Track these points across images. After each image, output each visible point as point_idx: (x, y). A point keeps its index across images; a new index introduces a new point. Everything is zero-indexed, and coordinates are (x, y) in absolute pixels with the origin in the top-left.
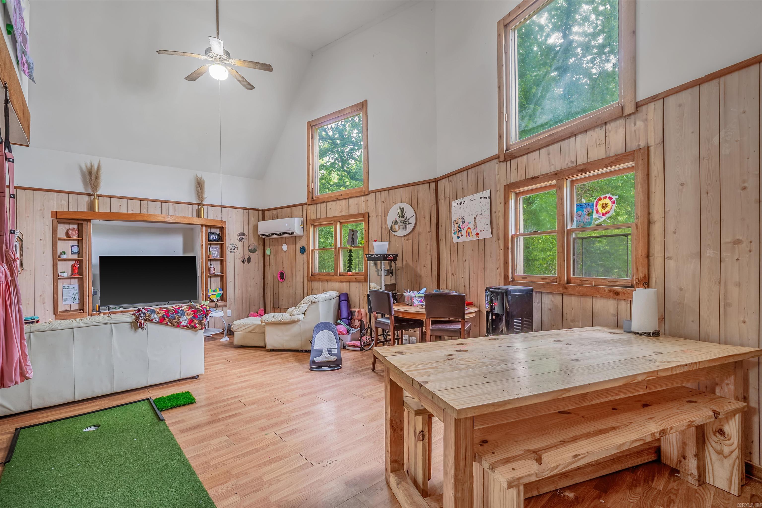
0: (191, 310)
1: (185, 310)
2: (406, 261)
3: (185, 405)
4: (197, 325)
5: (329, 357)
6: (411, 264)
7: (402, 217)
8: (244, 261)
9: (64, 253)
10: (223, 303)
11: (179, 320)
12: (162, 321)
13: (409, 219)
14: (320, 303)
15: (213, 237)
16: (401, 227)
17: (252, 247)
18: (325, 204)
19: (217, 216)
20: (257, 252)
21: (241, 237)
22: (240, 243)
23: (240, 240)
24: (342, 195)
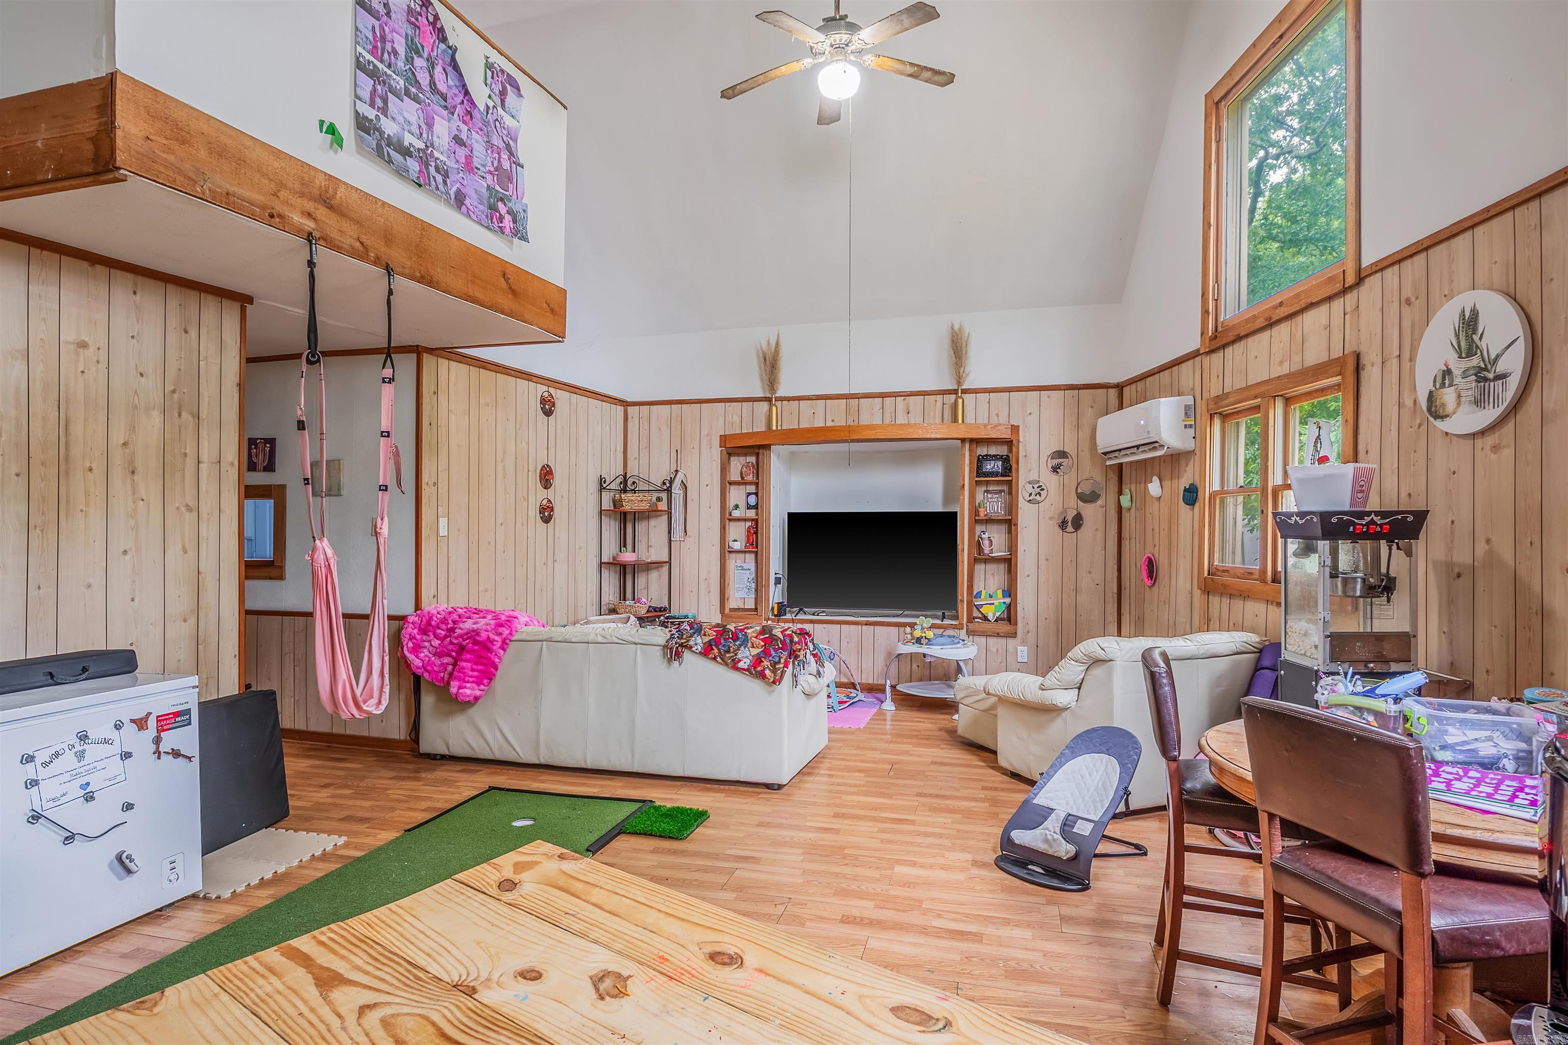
0: (762, 637)
1: (750, 636)
2: (1488, 541)
3: (664, 837)
4: (767, 672)
5: (1054, 840)
6: (1507, 554)
7: (1470, 354)
8: (1063, 525)
9: (737, 507)
10: (1004, 627)
11: (736, 654)
12: (706, 651)
13: (1498, 357)
14: (1118, 664)
15: (992, 465)
16: (1468, 396)
17: (1086, 488)
18: (1243, 342)
19: (997, 415)
20: (1100, 502)
21: (1056, 461)
22: (1054, 477)
23: (1055, 469)
24: (1281, 304)
